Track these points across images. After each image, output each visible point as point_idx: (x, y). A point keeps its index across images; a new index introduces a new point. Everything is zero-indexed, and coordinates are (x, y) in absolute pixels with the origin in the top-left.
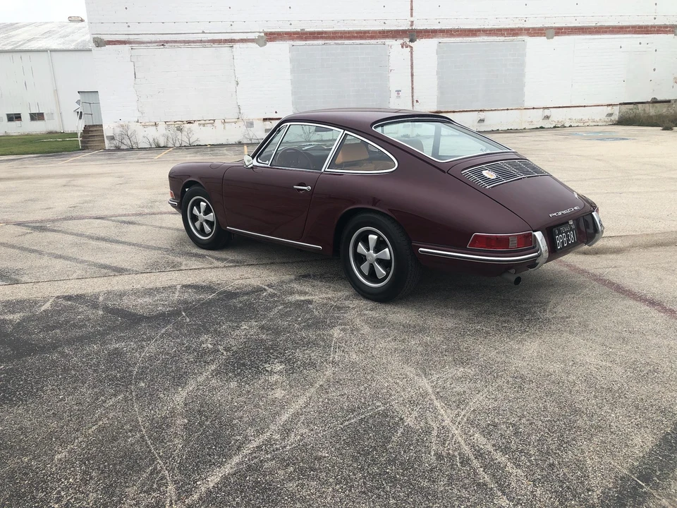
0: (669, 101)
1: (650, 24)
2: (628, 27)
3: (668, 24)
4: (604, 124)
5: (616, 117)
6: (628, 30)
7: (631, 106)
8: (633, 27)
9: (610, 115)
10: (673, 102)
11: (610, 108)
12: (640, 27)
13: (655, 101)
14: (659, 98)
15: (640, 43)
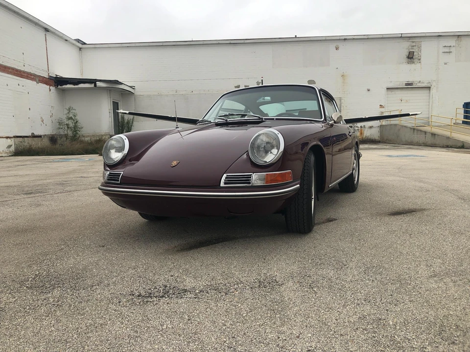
0: (40, 136)
1: (22, 69)
2: (9, 68)
3: (32, 72)
4: (6, 155)
5: (13, 149)
6: (10, 70)
7: (21, 139)
8: (13, 69)
9: (9, 147)
10: (42, 136)
11: (9, 140)
12: (17, 70)
13: (34, 136)
14: (36, 133)
15: (19, 85)
